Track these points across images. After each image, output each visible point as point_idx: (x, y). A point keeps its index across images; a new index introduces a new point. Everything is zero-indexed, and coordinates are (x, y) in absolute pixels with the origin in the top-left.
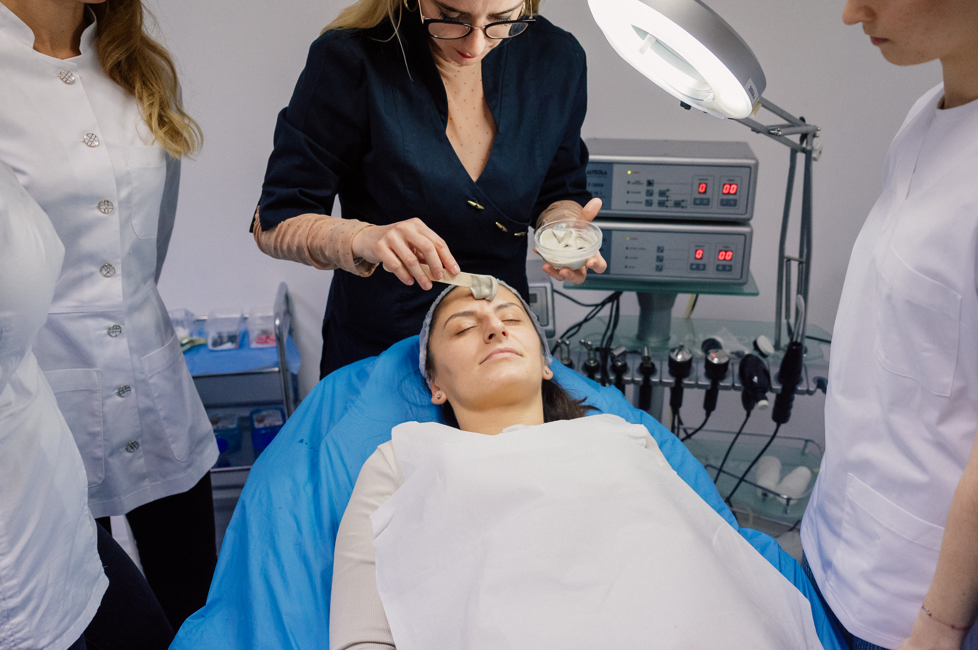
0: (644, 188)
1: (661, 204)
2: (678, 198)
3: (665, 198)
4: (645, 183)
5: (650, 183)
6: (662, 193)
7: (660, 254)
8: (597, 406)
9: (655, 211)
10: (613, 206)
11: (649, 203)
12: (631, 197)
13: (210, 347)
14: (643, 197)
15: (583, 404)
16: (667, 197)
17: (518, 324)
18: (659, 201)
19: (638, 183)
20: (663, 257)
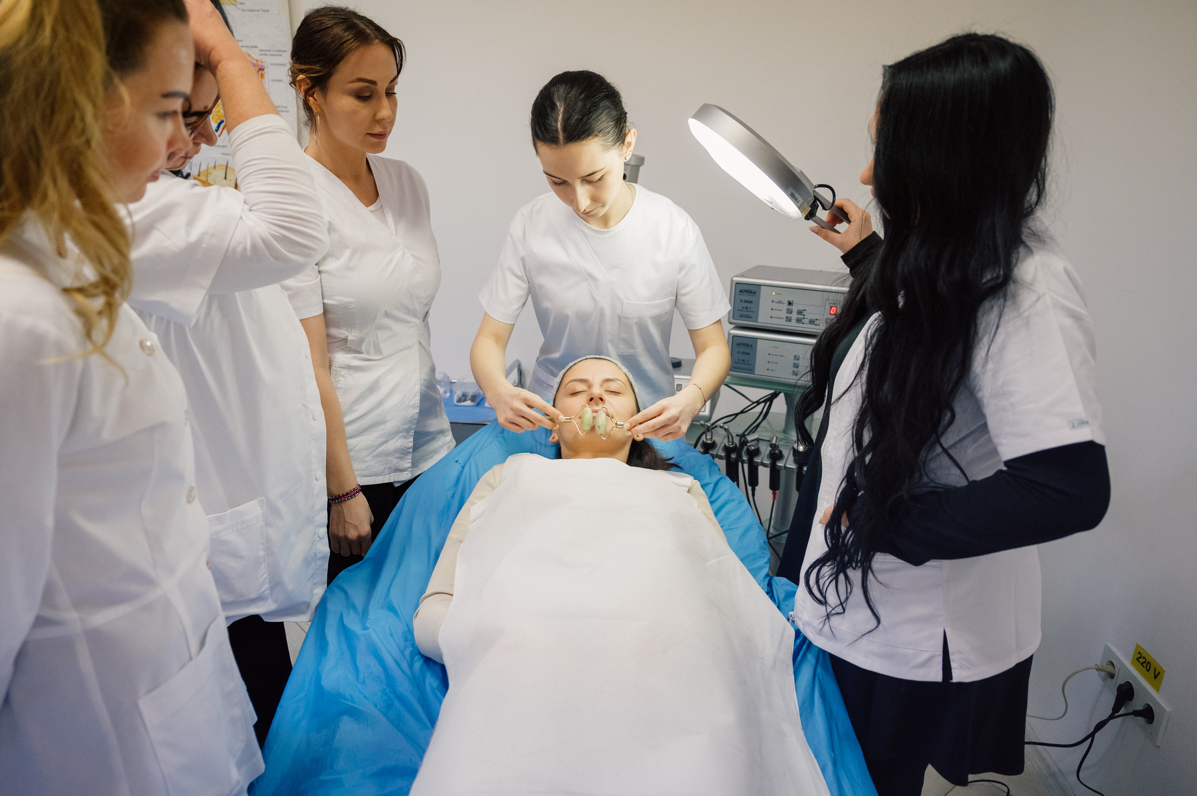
0: (785, 307)
1: (799, 321)
2: (812, 317)
3: (802, 317)
4: (786, 303)
5: (790, 303)
6: (800, 312)
7: (797, 362)
8: (680, 465)
9: (793, 326)
10: (759, 320)
11: (789, 320)
12: (775, 314)
13: (455, 402)
14: (784, 314)
15: (669, 462)
16: (804, 315)
17: (618, 395)
18: (797, 318)
19: (780, 302)
20: (798, 364)
